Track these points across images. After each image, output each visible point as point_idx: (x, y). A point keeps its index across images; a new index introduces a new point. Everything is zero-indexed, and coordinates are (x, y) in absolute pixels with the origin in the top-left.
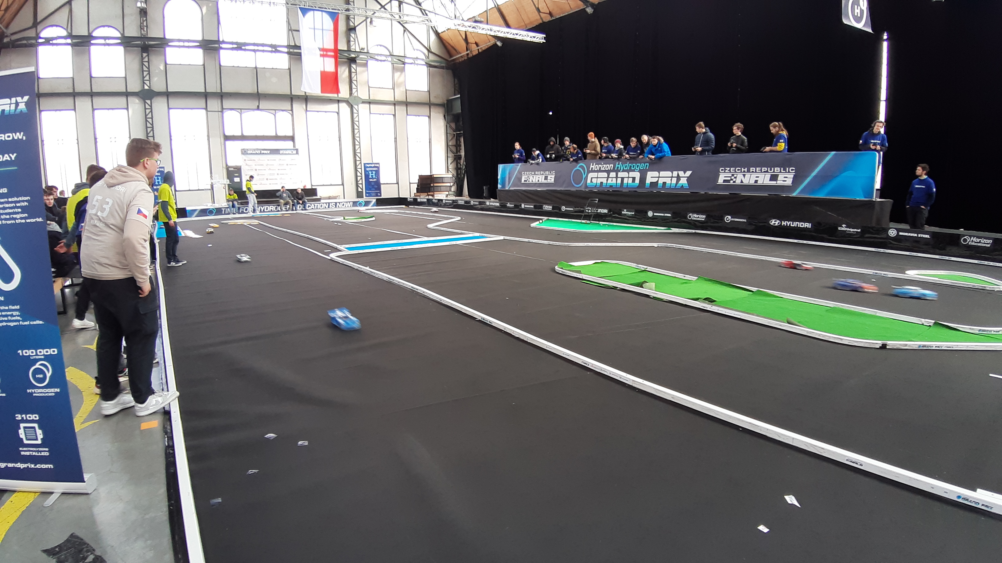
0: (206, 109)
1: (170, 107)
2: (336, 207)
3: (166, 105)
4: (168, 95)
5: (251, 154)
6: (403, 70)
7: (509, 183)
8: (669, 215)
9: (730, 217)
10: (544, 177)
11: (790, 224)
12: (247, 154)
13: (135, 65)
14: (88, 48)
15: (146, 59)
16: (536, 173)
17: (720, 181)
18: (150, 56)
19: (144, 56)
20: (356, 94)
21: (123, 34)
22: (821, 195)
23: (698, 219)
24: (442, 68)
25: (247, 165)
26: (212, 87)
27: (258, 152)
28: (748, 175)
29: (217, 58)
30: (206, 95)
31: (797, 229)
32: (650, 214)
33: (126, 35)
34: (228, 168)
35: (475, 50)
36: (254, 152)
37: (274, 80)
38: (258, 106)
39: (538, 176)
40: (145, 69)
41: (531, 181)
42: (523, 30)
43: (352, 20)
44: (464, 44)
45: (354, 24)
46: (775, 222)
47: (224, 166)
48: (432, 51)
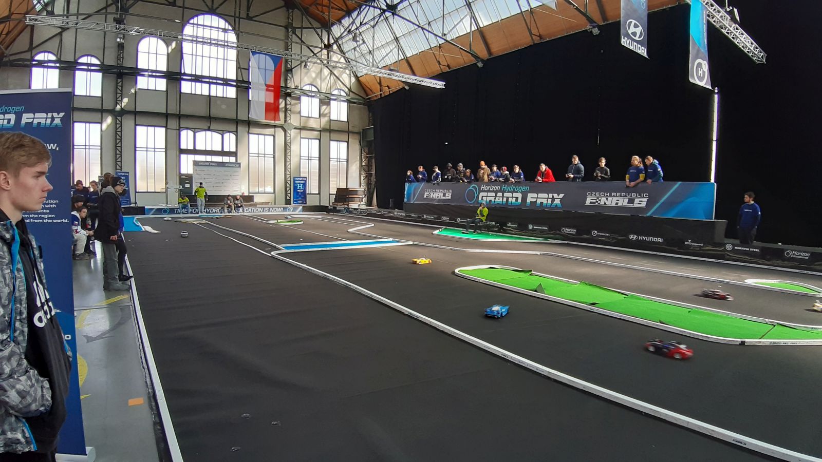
0: (166, 127)
1: (137, 123)
2: (269, 211)
3: (134, 121)
4: (135, 113)
5: (202, 165)
6: (328, 104)
7: (414, 198)
8: (546, 228)
9: (596, 232)
10: (442, 194)
11: (645, 239)
12: (198, 165)
13: (111, 88)
14: (73, 72)
15: (120, 84)
16: (437, 190)
17: (588, 202)
18: (124, 81)
19: (118, 82)
20: (289, 121)
21: (102, 63)
22: (670, 216)
23: (570, 232)
24: (360, 104)
25: (197, 174)
26: (173, 109)
27: (208, 164)
28: (610, 199)
29: (178, 86)
30: (166, 116)
31: (651, 242)
32: (530, 227)
33: (105, 64)
34: (180, 175)
35: (387, 91)
36: (204, 164)
37: (224, 107)
38: (209, 127)
39: (438, 193)
40: (119, 91)
41: (432, 197)
42: (426, 78)
43: (290, 63)
44: (378, 86)
45: (291, 66)
46: (633, 237)
47: (178, 173)
48: (353, 90)
